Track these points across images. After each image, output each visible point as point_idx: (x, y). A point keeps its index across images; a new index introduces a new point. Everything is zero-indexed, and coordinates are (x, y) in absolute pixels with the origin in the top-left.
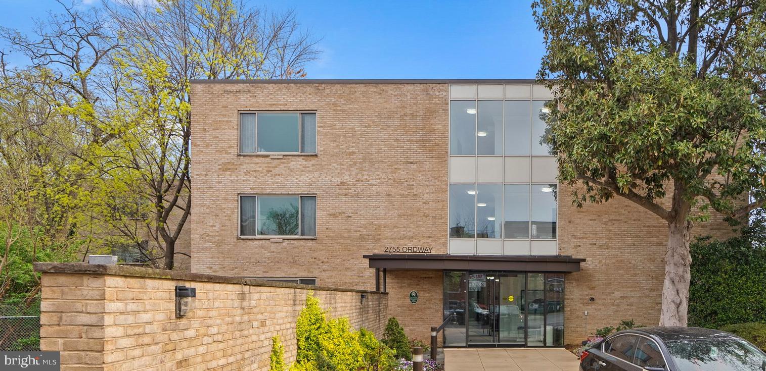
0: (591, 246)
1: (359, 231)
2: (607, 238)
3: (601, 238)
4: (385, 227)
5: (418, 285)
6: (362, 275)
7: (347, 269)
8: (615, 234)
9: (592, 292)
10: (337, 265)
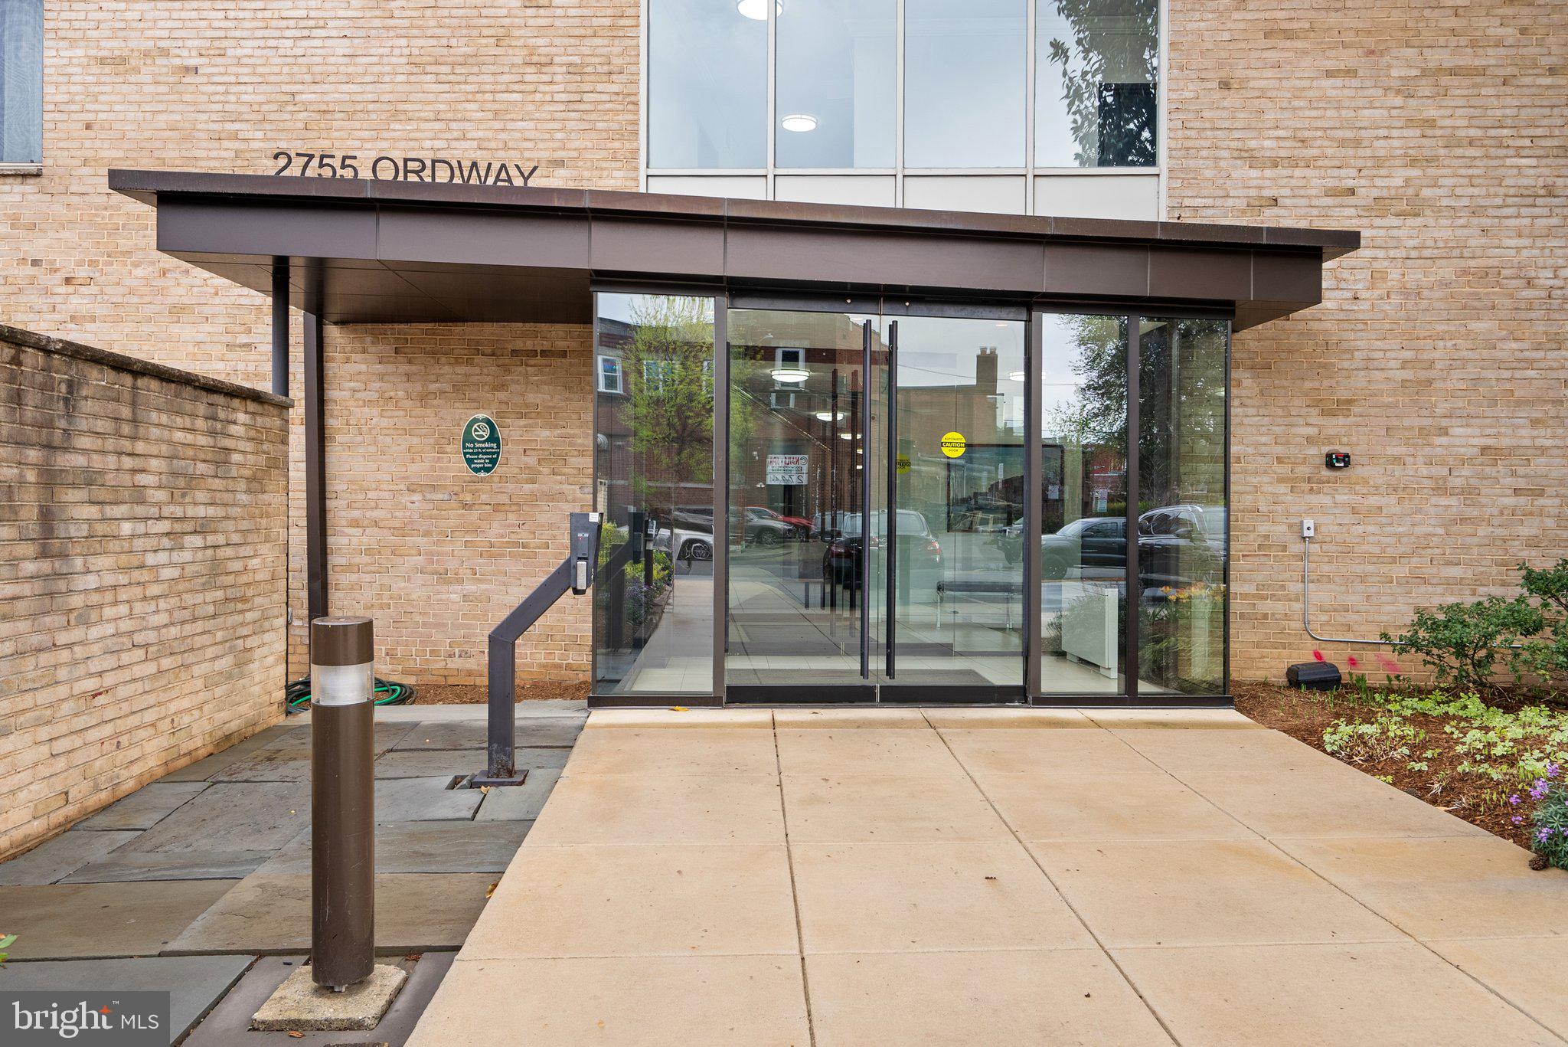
0: (1329, 201)
1: (235, 137)
2: (1413, 162)
3: (1379, 162)
4: (350, 116)
5: (503, 387)
6: (243, 339)
7: (177, 311)
8: (1452, 142)
9: (1335, 425)
10: (132, 292)
